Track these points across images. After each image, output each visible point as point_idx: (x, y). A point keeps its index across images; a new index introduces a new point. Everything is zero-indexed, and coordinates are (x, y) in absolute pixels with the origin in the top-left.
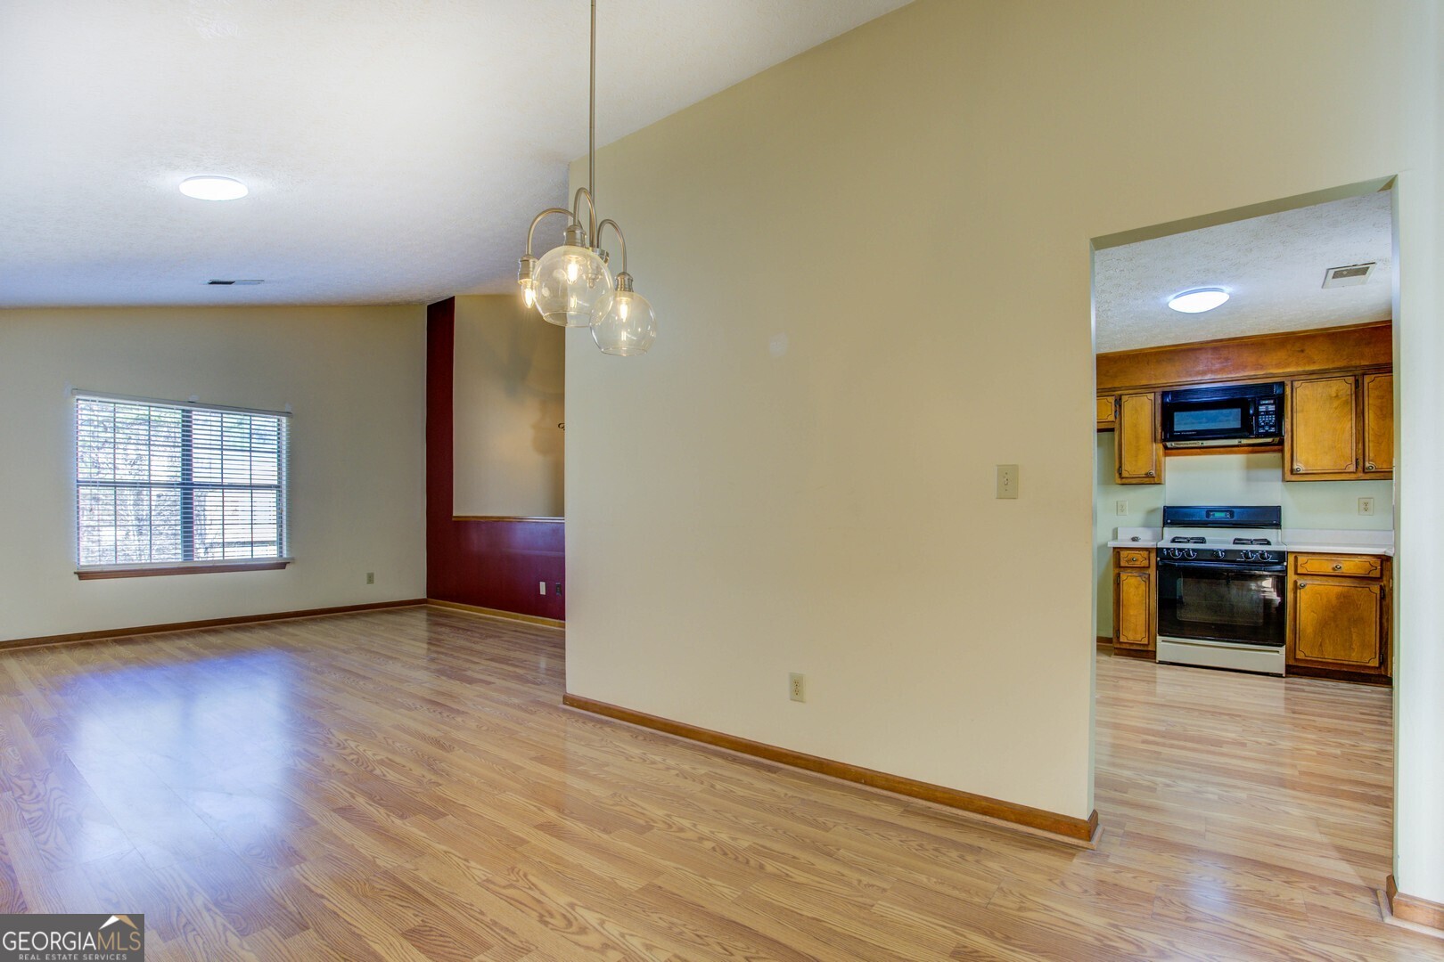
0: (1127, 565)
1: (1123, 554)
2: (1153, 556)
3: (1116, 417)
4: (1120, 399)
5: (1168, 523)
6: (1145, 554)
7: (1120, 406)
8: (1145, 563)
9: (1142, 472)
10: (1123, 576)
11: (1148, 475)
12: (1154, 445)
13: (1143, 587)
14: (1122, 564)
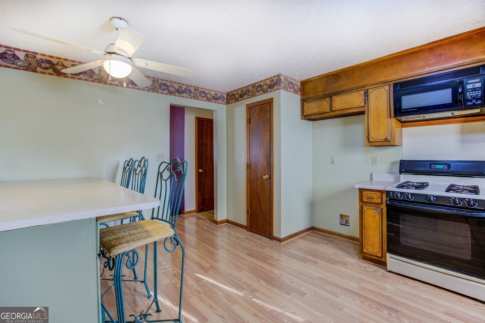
0: (367, 201)
1: (365, 193)
2: (384, 196)
3: (365, 104)
4: (368, 92)
5: (403, 172)
6: (379, 194)
7: (368, 96)
8: (379, 201)
9: (383, 138)
10: (365, 208)
11: (386, 140)
12: (389, 120)
13: (378, 217)
14: (364, 200)
